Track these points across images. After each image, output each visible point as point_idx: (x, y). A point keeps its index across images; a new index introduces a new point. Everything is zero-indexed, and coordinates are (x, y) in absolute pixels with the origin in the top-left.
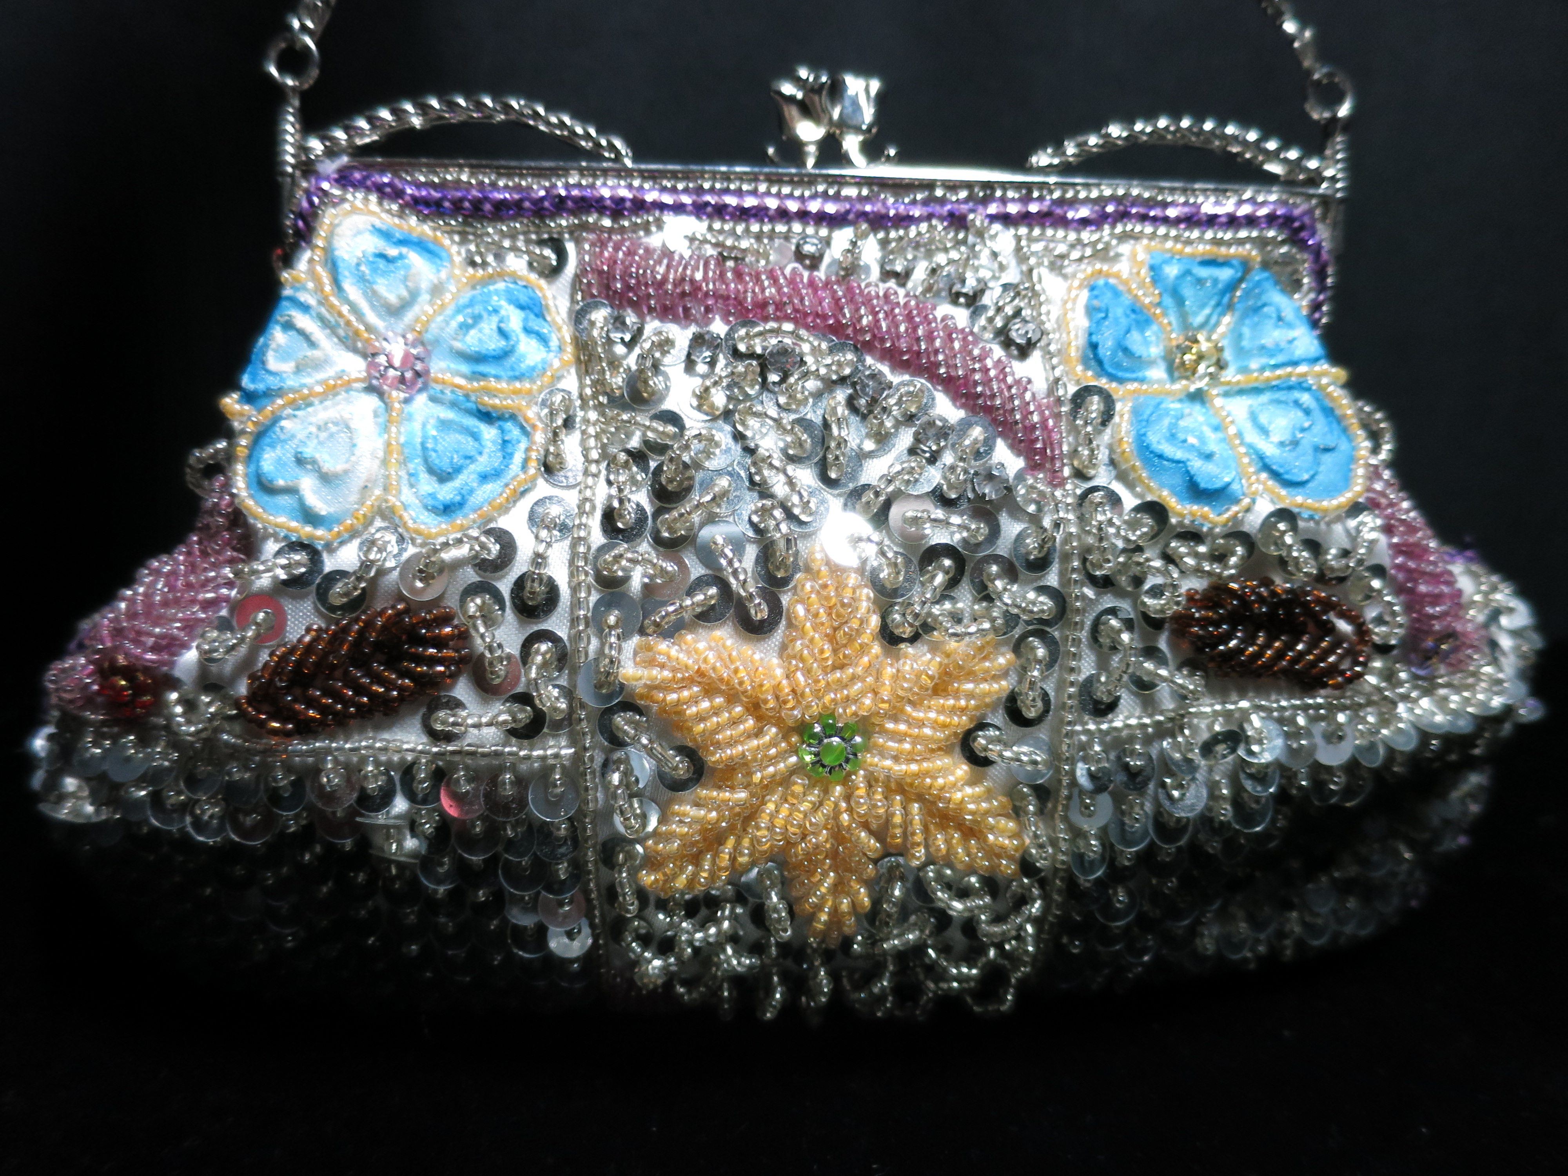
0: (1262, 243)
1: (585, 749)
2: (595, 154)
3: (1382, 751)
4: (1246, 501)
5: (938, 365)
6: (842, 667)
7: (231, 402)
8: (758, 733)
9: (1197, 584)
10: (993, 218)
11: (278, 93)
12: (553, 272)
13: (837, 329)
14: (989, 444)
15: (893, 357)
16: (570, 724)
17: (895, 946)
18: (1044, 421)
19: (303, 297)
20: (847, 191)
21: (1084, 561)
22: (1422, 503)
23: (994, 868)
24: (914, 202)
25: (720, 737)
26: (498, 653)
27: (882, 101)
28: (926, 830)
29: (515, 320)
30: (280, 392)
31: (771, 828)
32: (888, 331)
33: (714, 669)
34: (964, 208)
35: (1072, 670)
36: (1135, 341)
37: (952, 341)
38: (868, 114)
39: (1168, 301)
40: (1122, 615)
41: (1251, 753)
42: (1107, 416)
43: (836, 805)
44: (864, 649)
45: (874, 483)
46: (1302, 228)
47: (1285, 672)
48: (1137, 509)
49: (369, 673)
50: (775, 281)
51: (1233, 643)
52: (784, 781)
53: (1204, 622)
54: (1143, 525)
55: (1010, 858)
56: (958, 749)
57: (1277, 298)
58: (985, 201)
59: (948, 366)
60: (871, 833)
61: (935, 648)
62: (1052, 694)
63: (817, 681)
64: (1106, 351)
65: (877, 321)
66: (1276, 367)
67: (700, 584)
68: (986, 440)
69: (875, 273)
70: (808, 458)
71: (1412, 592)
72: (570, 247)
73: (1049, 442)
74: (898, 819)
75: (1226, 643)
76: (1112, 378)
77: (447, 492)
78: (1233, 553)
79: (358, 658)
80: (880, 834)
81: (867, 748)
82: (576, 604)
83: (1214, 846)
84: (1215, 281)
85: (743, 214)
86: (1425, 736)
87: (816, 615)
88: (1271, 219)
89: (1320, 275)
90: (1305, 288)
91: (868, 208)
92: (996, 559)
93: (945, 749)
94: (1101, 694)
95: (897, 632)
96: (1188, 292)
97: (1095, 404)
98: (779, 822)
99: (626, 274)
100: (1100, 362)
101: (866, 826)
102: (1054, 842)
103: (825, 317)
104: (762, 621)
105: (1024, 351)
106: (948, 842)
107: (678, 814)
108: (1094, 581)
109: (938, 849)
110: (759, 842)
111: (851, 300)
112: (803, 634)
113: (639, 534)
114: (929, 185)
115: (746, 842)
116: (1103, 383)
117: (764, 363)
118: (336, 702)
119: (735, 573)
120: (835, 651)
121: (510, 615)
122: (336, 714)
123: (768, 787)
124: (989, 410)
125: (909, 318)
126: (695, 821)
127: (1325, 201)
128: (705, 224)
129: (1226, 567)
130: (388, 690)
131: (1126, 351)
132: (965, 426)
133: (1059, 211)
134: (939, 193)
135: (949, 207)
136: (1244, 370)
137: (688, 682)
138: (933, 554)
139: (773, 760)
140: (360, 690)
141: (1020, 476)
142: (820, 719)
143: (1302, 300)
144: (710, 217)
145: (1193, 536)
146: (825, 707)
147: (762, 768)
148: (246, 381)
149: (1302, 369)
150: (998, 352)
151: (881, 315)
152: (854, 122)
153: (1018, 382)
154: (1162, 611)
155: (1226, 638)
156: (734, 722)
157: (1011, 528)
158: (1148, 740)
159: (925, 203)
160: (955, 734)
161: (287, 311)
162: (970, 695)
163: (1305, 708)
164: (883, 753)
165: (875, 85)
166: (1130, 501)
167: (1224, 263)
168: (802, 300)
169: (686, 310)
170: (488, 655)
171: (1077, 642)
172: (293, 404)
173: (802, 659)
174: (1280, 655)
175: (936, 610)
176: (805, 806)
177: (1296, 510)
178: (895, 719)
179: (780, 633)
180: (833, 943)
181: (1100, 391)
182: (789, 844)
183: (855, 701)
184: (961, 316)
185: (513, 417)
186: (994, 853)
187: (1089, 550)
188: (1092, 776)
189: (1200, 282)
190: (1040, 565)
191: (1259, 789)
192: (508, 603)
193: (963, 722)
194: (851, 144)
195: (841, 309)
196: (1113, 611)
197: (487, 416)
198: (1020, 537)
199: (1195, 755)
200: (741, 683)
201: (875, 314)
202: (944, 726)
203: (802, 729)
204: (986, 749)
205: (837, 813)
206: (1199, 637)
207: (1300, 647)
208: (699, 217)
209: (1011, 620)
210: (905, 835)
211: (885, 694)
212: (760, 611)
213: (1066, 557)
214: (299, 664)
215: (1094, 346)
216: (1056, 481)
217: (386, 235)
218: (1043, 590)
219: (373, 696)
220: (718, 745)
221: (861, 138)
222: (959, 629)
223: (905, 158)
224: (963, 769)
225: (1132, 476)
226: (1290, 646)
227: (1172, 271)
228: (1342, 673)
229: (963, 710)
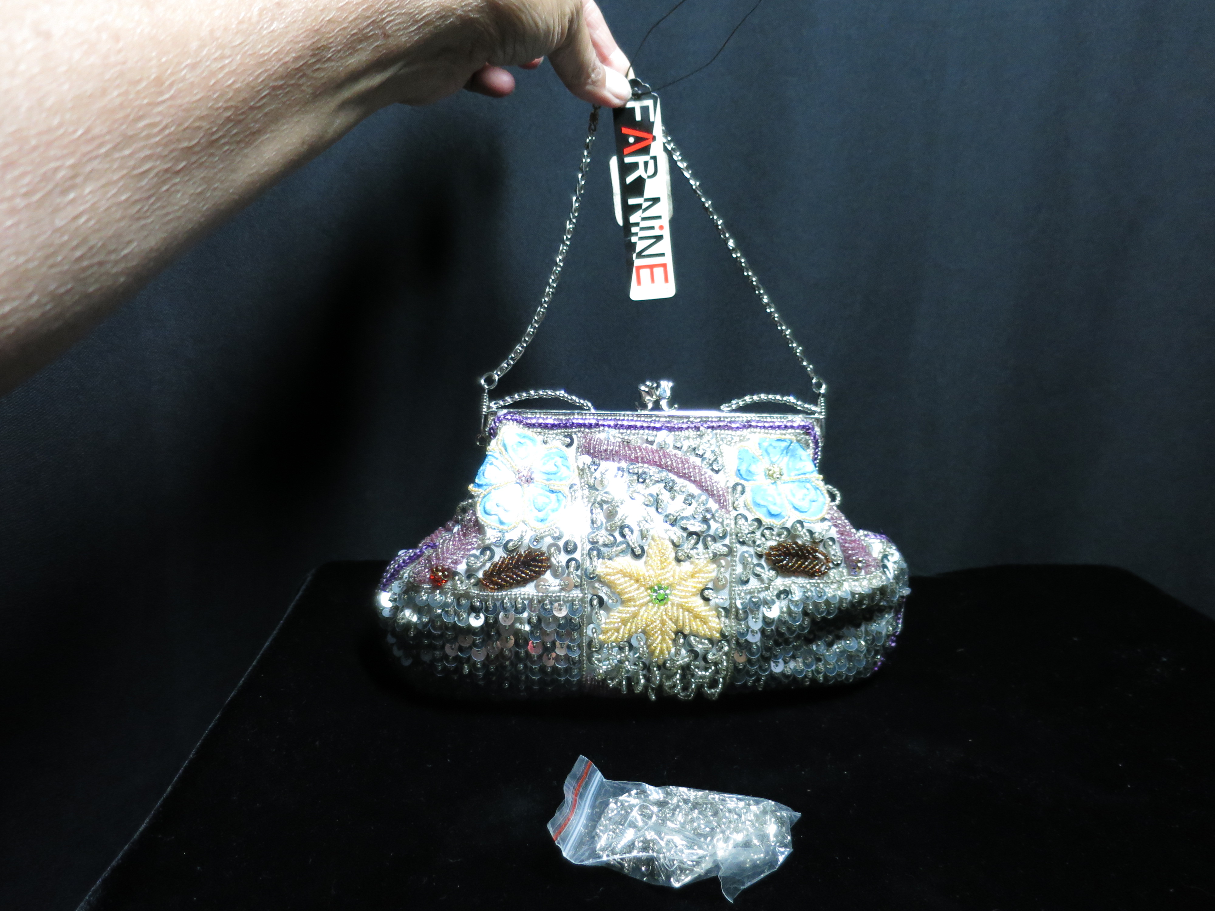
0: (796, 435)
1: (585, 594)
2: (581, 408)
3: (838, 598)
4: (786, 518)
5: (691, 477)
6: (663, 569)
7: (471, 487)
8: (638, 589)
9: (774, 543)
10: (708, 428)
11: (482, 389)
12: (569, 445)
13: (660, 466)
14: (707, 500)
15: (677, 474)
16: (581, 586)
17: (681, 663)
18: (724, 493)
19: (495, 455)
20: (662, 419)
21: (737, 536)
22: (848, 517)
23: (712, 635)
24: (683, 423)
25: (626, 590)
26: (560, 564)
27: (672, 389)
28: (690, 620)
29: (559, 461)
30: (491, 485)
31: (642, 620)
32: (676, 467)
33: (625, 569)
34: (699, 425)
35: (734, 570)
36: (753, 469)
37: (695, 469)
38: (668, 393)
39: (765, 453)
40: (749, 553)
41: (792, 597)
42: (743, 492)
43: (662, 613)
44: (670, 563)
45: (672, 513)
46: (809, 429)
47: (801, 571)
48: (753, 520)
49: (520, 570)
50: (640, 450)
51: (785, 562)
52: (646, 604)
53: (775, 555)
54: (754, 525)
55: (717, 631)
56: (699, 595)
57: (801, 452)
58: (706, 422)
59: (694, 477)
60: (673, 622)
61: (692, 563)
62: (728, 578)
63: (656, 573)
64: (742, 472)
65: (672, 463)
66: (799, 475)
67: (621, 543)
68: (706, 500)
69: (671, 446)
70: (652, 505)
71: (844, 546)
72: (574, 436)
73: (725, 501)
74: (681, 618)
75: (782, 562)
76: (745, 480)
77: (541, 515)
78: (783, 534)
79: (516, 566)
80: (676, 622)
81: (671, 594)
82: (583, 549)
83: (784, 629)
84: (780, 447)
85: (630, 427)
86: (853, 594)
87: (655, 553)
88: (799, 427)
89: (816, 443)
90: (811, 448)
91: (669, 425)
92: (710, 536)
93: (694, 595)
94: (744, 578)
95: (680, 558)
96: (770, 450)
97: (739, 488)
98: (645, 616)
99: (594, 448)
100: (741, 475)
101: (671, 619)
102: (731, 627)
103: (656, 462)
104: (639, 555)
105: (717, 472)
106: (697, 625)
107: (612, 616)
108: (740, 542)
109: (694, 628)
110: (638, 624)
111: (665, 457)
112: (651, 558)
113: (601, 528)
114: (688, 417)
115: (634, 625)
116: (742, 482)
117: (639, 476)
118: (510, 579)
119: (631, 540)
120: (661, 564)
121: (562, 552)
122: (510, 583)
123: (642, 605)
124: (707, 490)
125: (682, 462)
126: (619, 617)
127: (817, 420)
128: (618, 431)
129: (781, 538)
130: (526, 576)
131: (750, 472)
132: (700, 496)
133: (729, 425)
134: (691, 419)
135: (694, 424)
136: (789, 476)
137: (618, 573)
138: (691, 534)
139: (643, 598)
140: (518, 576)
141: (717, 511)
142: (657, 585)
143: (811, 451)
144: (619, 429)
145: (771, 529)
146: (658, 581)
147: (639, 600)
148: (477, 481)
149: (807, 476)
150: (710, 472)
151: (674, 461)
152: (664, 396)
153: (716, 482)
154: (761, 552)
155: (782, 561)
156: (631, 586)
157: (714, 525)
158: (759, 592)
159: (687, 423)
160: (698, 590)
161: (489, 459)
162: (703, 578)
163: (809, 583)
164: (676, 595)
165: (671, 384)
166: (750, 517)
167: (784, 440)
168: (649, 456)
169: (613, 459)
170: (557, 565)
171: (735, 561)
172: (494, 489)
173: (651, 566)
174: (800, 566)
175: (692, 552)
176: (652, 613)
177: (802, 520)
178: (679, 585)
179: (644, 558)
180: (661, 662)
181: (741, 484)
182: (648, 626)
183: (667, 579)
184: (698, 461)
185: (560, 492)
186: (710, 629)
187: (738, 533)
188: (742, 604)
189: (775, 448)
190: (724, 537)
191: (796, 609)
192: (562, 549)
193: (701, 586)
194: (664, 403)
195: (661, 460)
196: (747, 552)
197: (552, 492)
198: (717, 529)
199: (774, 598)
200: (633, 573)
201: (672, 461)
202: (695, 587)
203: (651, 588)
204: (708, 595)
205: (661, 616)
206: (773, 560)
207: (806, 563)
208: (615, 429)
209: (715, 555)
210: (683, 624)
211: (677, 577)
212: (638, 551)
213: (731, 535)
214: (500, 568)
215: (739, 471)
216: (728, 512)
217: (519, 435)
218: (724, 545)
219: (521, 577)
220: (626, 593)
221: (666, 400)
222: (698, 557)
223: (681, 408)
224: (701, 601)
225: (751, 510)
226: (803, 563)
227: (765, 444)
228: (821, 572)
229: (700, 583)
